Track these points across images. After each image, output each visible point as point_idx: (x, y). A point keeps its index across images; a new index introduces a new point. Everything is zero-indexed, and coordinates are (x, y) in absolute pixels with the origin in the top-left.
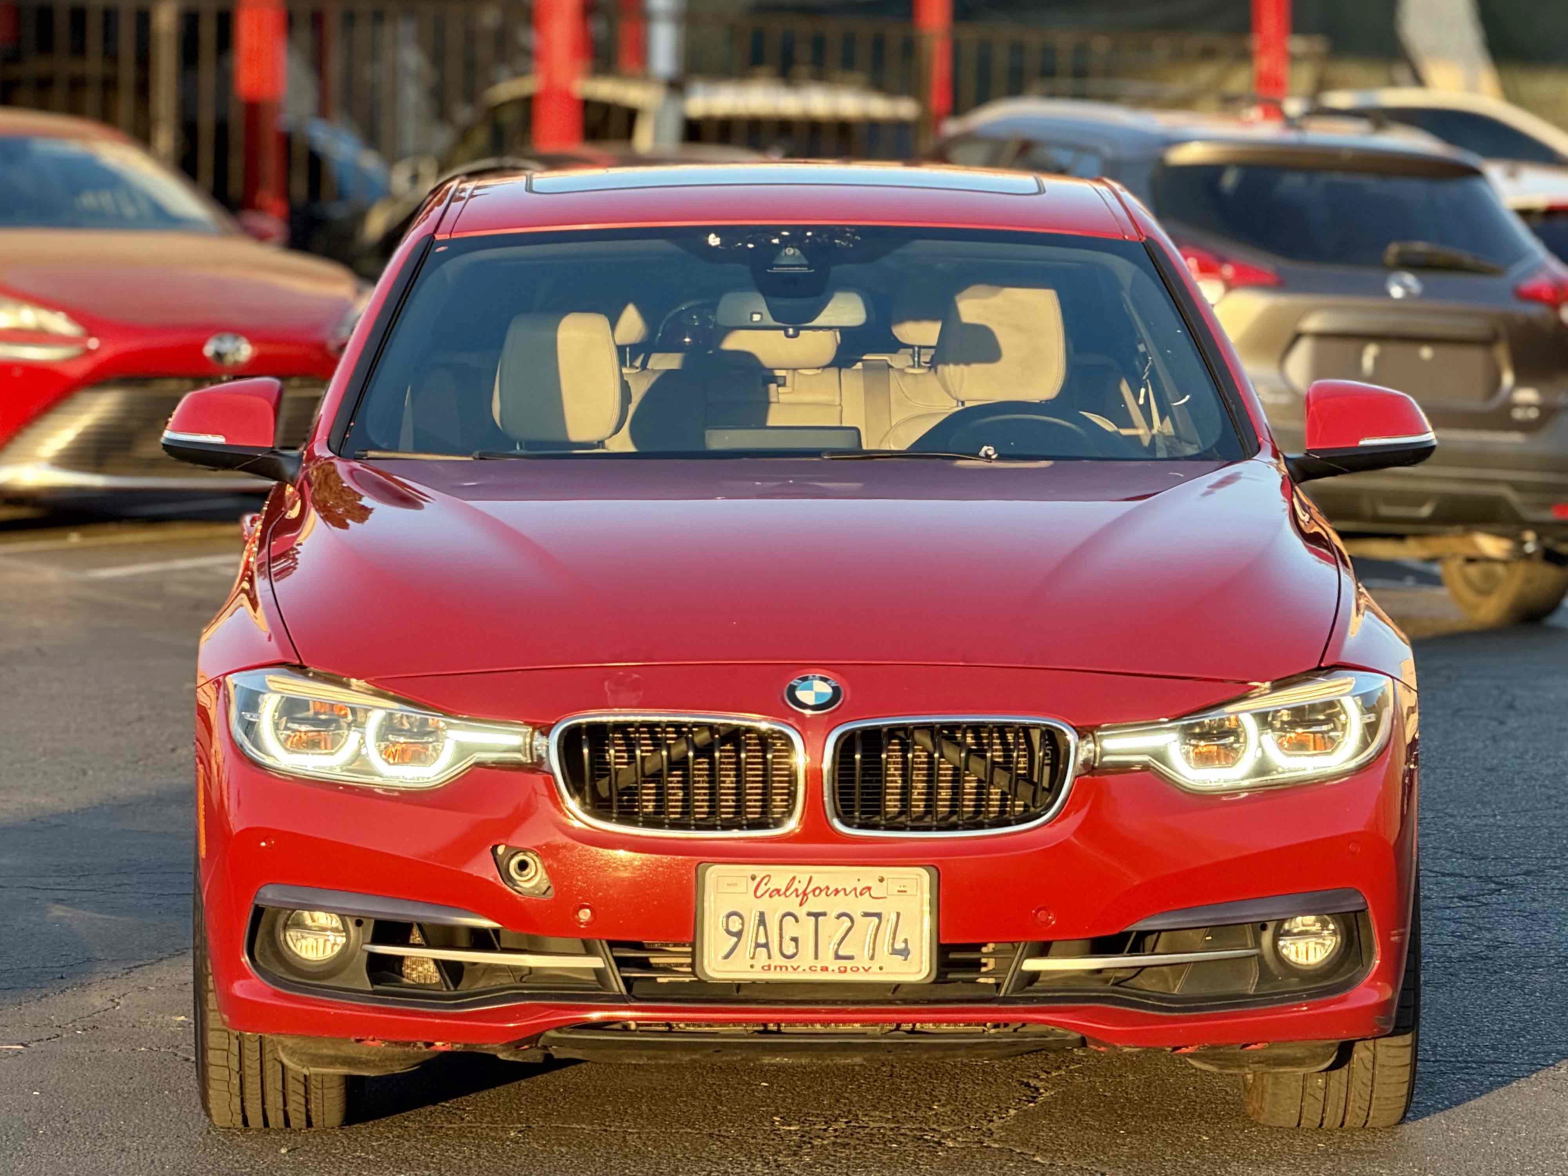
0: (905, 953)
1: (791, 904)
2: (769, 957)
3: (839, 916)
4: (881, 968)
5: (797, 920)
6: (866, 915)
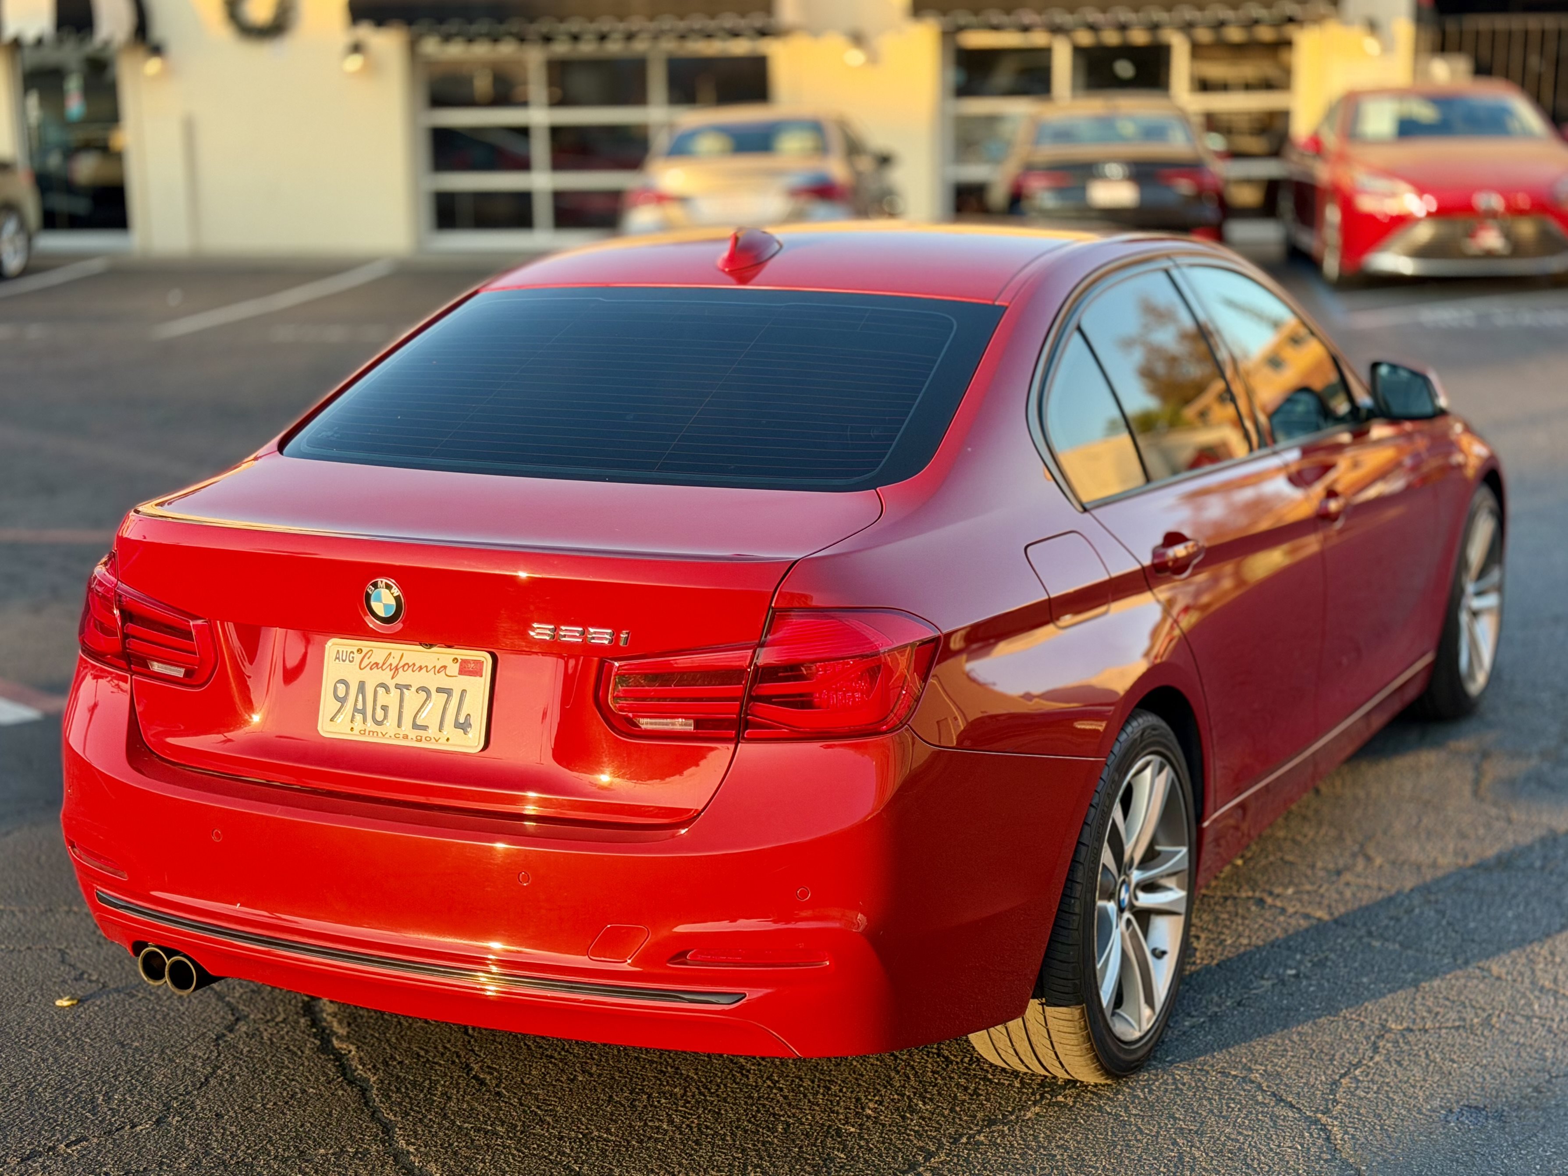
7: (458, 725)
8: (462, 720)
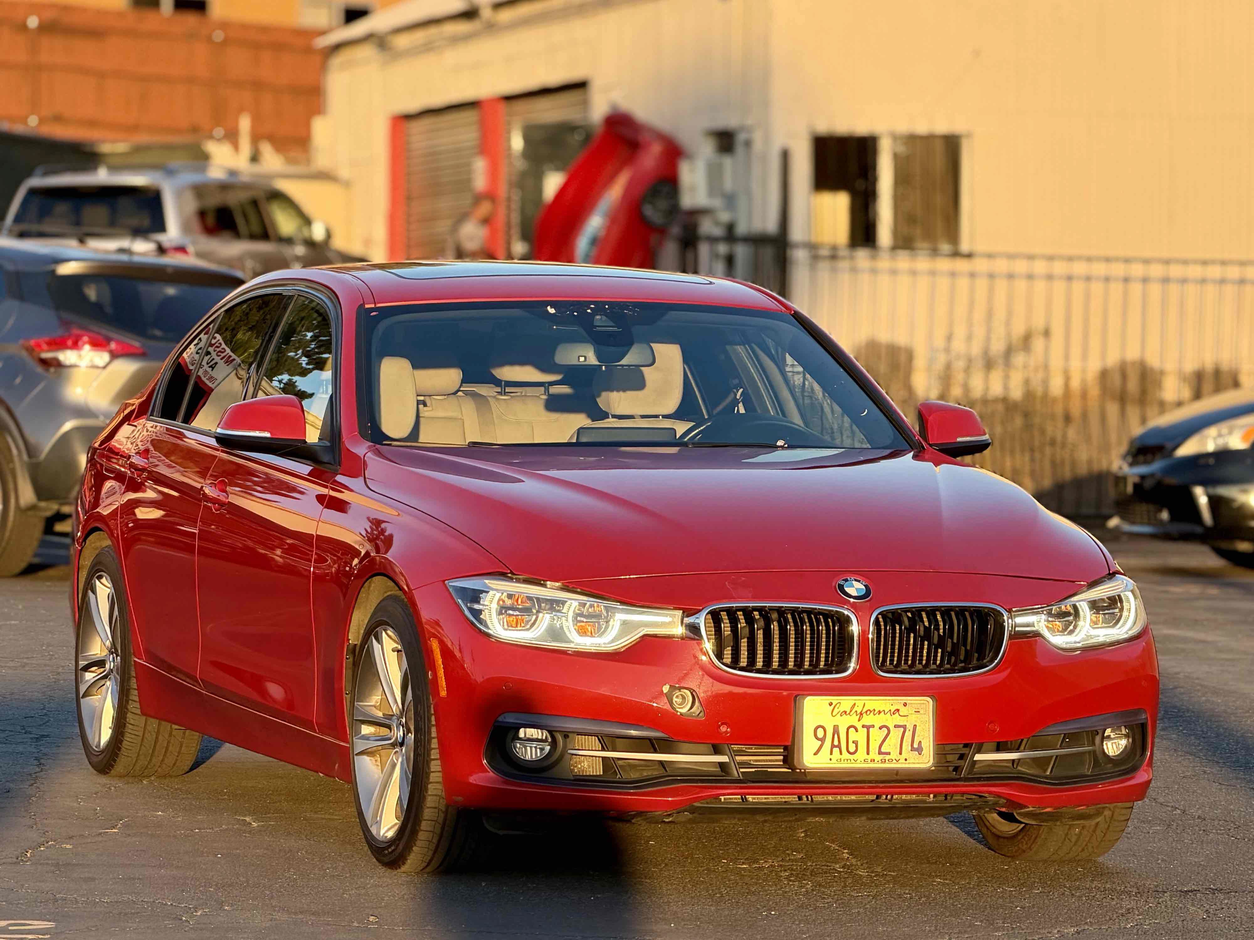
0: (919, 750)
1: (853, 720)
2: (841, 753)
3: (880, 728)
4: (906, 760)
5: (857, 731)
6: (896, 726)
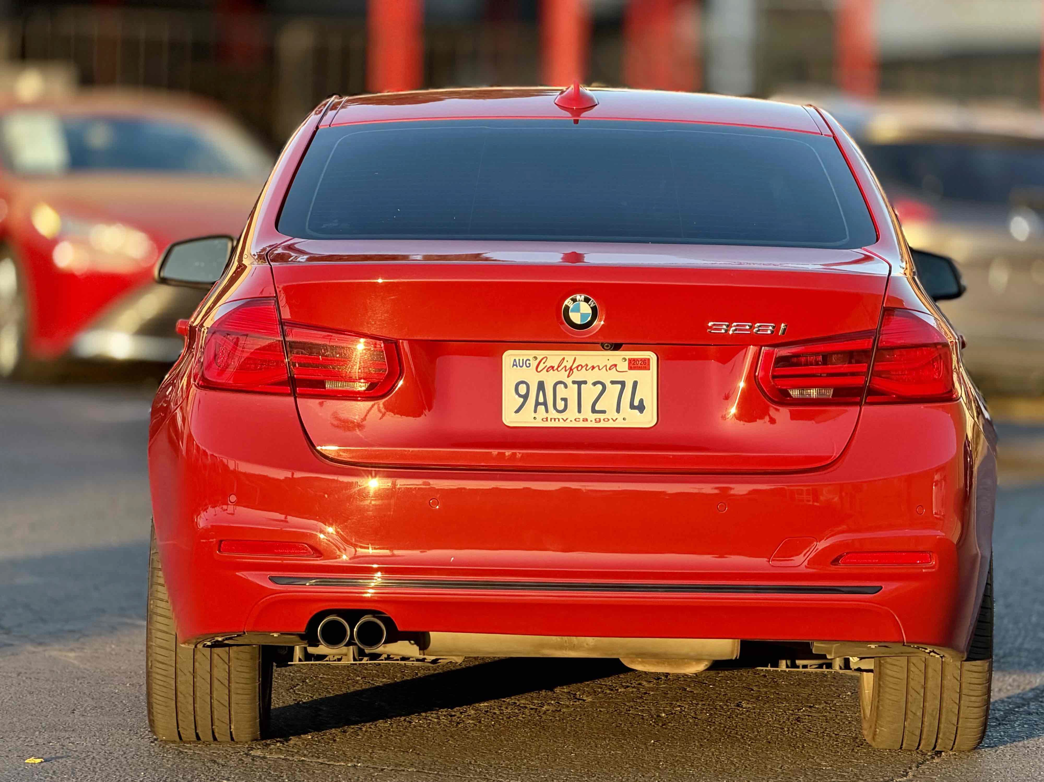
7: (632, 407)
8: (636, 403)
